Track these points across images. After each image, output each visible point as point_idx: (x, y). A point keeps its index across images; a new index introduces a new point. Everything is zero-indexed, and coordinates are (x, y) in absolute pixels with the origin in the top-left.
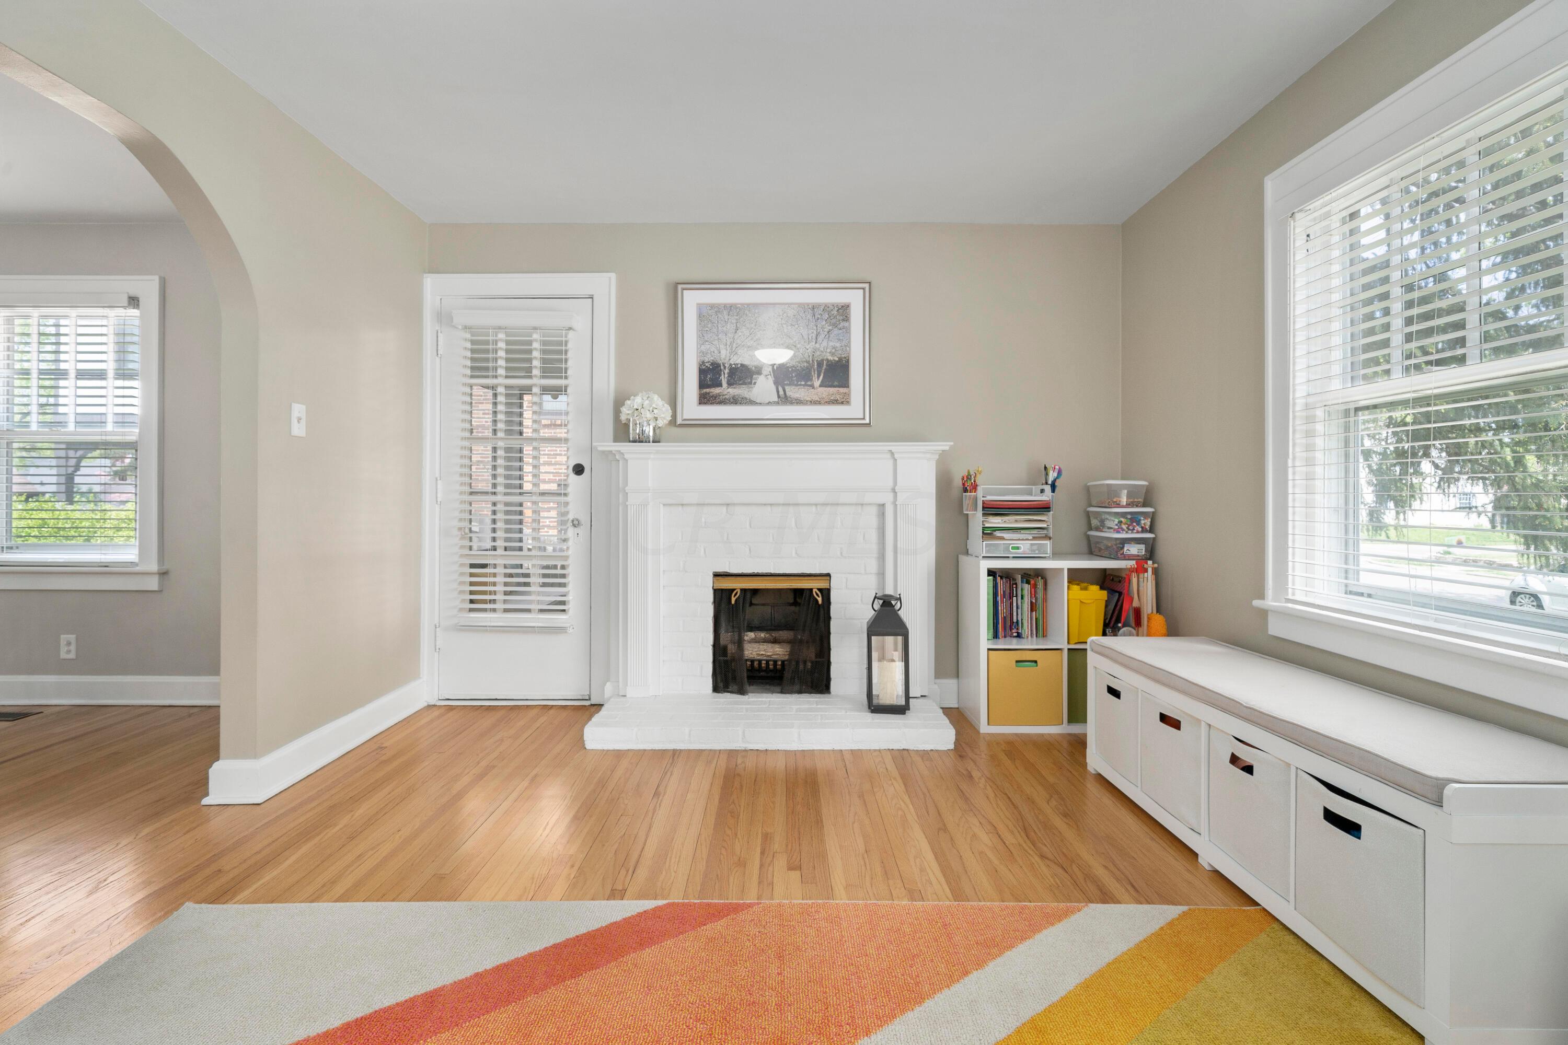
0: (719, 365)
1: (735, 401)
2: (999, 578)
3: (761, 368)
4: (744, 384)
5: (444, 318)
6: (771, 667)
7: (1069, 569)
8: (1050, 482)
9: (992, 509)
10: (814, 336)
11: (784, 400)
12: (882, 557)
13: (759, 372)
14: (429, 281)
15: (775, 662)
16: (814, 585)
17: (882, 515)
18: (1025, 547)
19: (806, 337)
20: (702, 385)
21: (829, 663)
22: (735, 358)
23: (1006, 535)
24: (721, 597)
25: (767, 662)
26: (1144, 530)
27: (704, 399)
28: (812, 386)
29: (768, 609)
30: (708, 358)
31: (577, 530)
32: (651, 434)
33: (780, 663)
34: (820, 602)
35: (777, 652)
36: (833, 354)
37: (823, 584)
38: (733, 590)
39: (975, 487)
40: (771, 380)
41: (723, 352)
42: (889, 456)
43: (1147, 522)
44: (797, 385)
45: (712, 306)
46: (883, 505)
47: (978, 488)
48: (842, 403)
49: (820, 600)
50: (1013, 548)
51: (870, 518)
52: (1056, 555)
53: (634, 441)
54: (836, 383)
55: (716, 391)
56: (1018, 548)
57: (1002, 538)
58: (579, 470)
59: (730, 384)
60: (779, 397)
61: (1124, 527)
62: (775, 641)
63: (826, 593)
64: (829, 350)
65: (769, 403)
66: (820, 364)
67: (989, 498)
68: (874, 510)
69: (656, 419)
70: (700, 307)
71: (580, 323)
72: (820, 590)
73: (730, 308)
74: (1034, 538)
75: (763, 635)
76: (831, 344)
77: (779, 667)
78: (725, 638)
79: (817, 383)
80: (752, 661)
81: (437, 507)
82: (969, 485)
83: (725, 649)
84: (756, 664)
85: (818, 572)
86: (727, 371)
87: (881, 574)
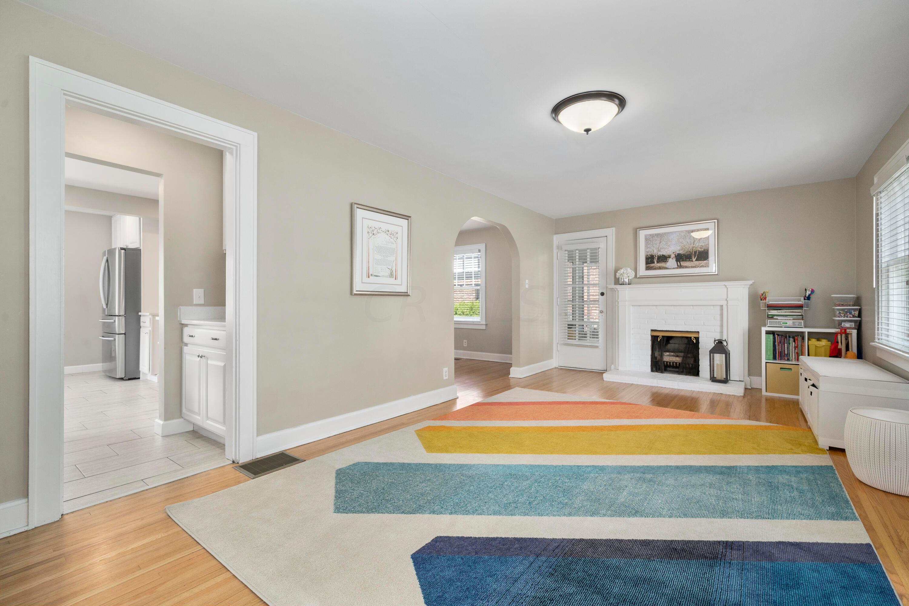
0: (653, 256)
1: (660, 268)
2: (777, 335)
3: (670, 256)
4: (663, 262)
5: (559, 248)
6: (675, 365)
7: (808, 332)
8: (807, 296)
9: (771, 307)
10: (693, 242)
11: (680, 267)
12: (722, 326)
13: (669, 257)
14: (555, 237)
15: (676, 363)
16: (693, 336)
17: (722, 310)
18: (790, 323)
19: (689, 243)
20: (647, 263)
21: (699, 365)
22: (660, 253)
23: (779, 318)
24: (654, 339)
25: (673, 363)
26: (854, 316)
27: (648, 268)
28: (692, 261)
29: (677, 345)
30: (649, 254)
31: (602, 314)
32: (627, 282)
33: (678, 364)
34: (695, 342)
35: (678, 360)
36: (701, 248)
37: (696, 336)
38: (659, 336)
39: (765, 298)
40: (674, 259)
41: (655, 251)
42: (724, 287)
43: (857, 313)
44: (686, 261)
45: (650, 235)
46: (723, 306)
47: (767, 298)
48: (705, 267)
49: (695, 341)
50: (783, 323)
51: (718, 310)
52: (806, 327)
53: (621, 284)
54: (702, 259)
55: (652, 265)
56: (787, 323)
57: (777, 319)
58: (602, 294)
59: (658, 262)
60: (678, 266)
61: (842, 315)
62: (677, 356)
63: (697, 339)
64: (699, 247)
65: (674, 268)
66: (695, 252)
67: (771, 303)
68: (718, 308)
69: (629, 277)
70: (646, 236)
71: (602, 246)
72: (694, 337)
73: (657, 235)
74: (793, 319)
75: (672, 354)
76: (700, 244)
77: (678, 365)
78: (657, 354)
79: (694, 260)
80: (667, 362)
81: (558, 306)
82: (763, 297)
83: (656, 358)
84: (668, 363)
85: (694, 331)
86: (656, 258)
87: (722, 332)
